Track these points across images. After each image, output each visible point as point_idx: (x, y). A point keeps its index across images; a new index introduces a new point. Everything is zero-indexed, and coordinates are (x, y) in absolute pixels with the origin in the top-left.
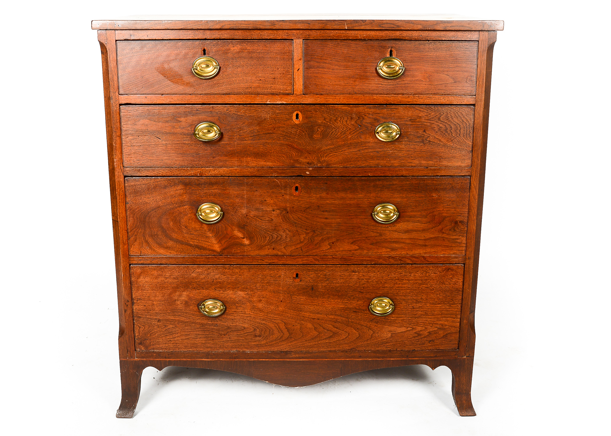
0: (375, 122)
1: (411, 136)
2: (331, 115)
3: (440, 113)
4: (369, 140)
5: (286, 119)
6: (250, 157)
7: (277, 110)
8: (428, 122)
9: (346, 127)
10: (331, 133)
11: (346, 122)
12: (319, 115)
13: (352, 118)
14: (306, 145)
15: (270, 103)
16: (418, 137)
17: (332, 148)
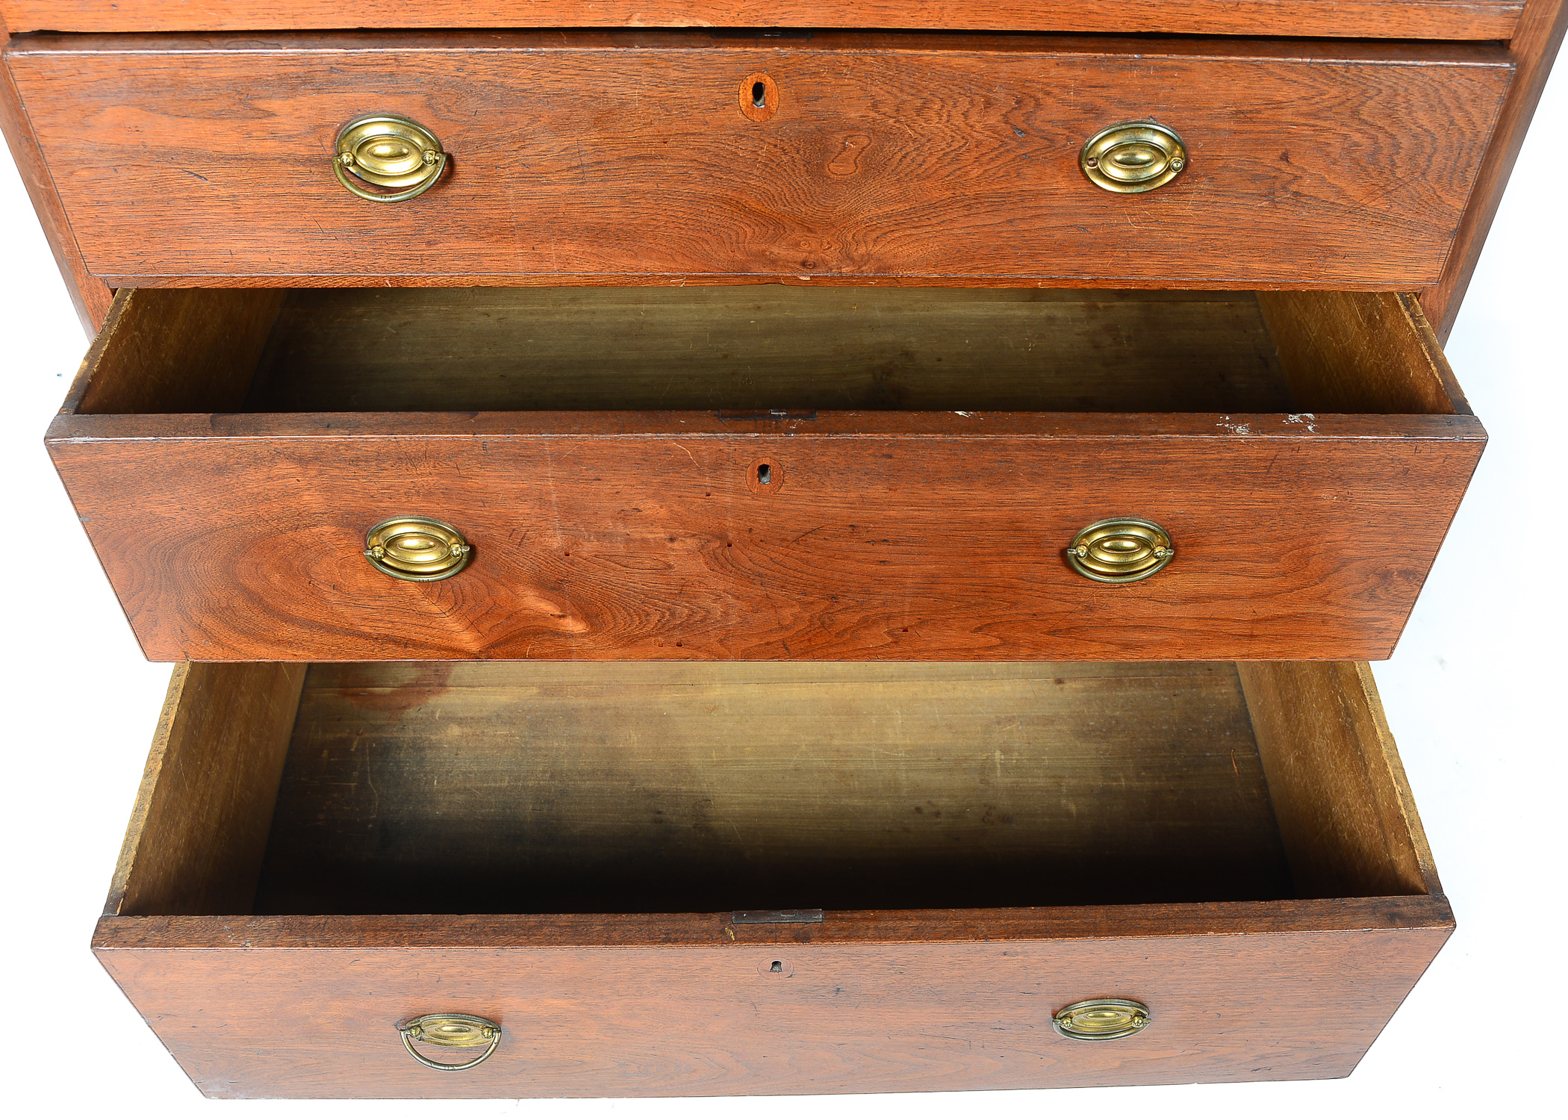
0: (1086, 120)
1: (1228, 174)
2: (902, 91)
3: (1364, 92)
4: (1055, 186)
5: (711, 106)
6: (573, 240)
7: (670, 70)
8: (1306, 125)
9: (963, 138)
10: (899, 156)
11: (966, 117)
12: (849, 88)
13: (988, 104)
14: (795, 201)
15: (642, 25)
16: (1255, 178)
17: (902, 214)
